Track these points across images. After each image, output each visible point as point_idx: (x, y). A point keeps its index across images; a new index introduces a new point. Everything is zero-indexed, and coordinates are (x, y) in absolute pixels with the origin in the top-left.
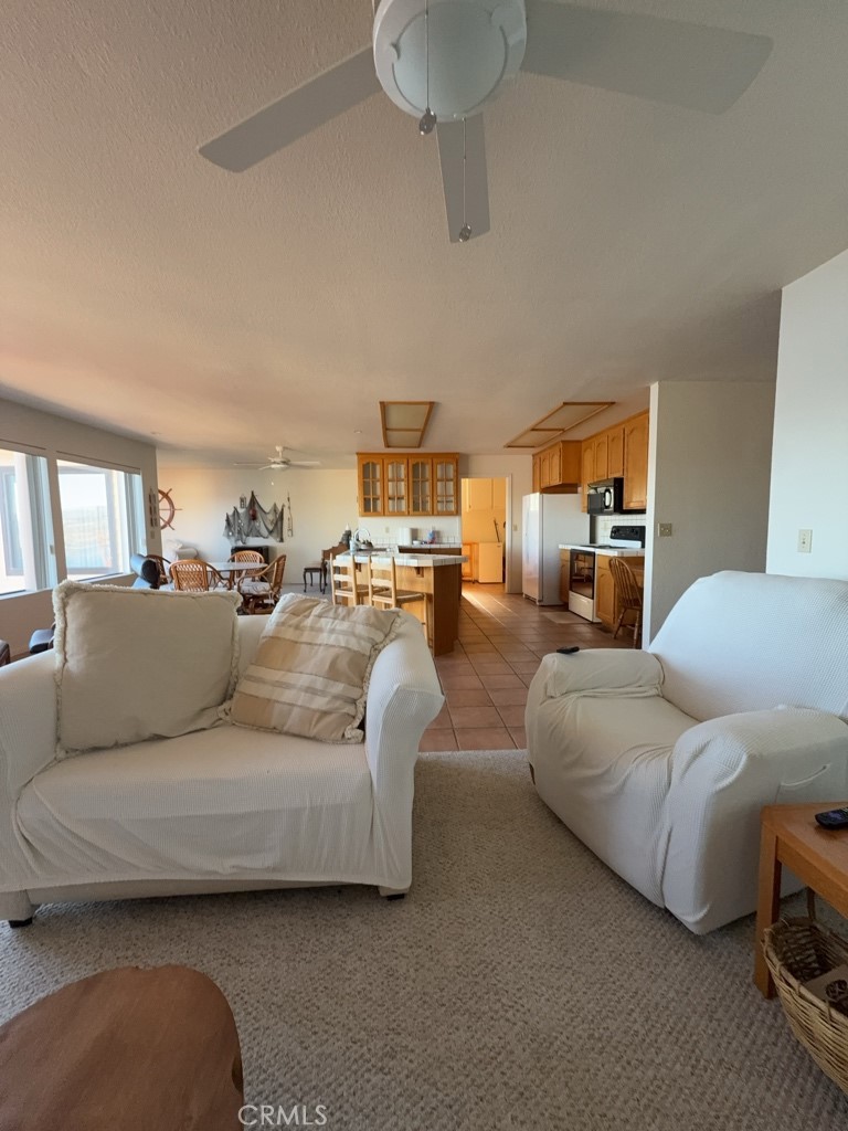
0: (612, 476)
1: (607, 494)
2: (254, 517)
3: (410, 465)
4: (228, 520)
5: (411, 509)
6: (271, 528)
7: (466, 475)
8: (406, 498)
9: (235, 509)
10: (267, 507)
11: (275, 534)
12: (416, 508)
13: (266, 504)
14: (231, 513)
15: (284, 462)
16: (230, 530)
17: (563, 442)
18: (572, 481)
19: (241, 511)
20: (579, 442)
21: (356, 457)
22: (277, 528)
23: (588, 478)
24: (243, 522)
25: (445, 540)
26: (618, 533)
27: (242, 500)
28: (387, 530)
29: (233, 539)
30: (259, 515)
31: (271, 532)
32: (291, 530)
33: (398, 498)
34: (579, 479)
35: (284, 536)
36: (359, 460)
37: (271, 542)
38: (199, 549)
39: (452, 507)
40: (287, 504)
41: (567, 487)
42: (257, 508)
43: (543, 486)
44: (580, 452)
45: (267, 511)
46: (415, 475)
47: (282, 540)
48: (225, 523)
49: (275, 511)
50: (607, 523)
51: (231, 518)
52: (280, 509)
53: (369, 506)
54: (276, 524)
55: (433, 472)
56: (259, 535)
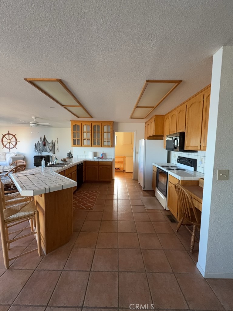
0: (179, 131)
1: (176, 141)
2: (45, 145)
3: (92, 126)
4: (36, 146)
5: (92, 144)
6: (51, 149)
7: (117, 131)
8: (90, 139)
9: (38, 142)
10: (49, 141)
11: (52, 151)
12: (95, 144)
13: (49, 140)
14: (37, 143)
15: (35, 123)
16: (36, 149)
17: (155, 115)
18: (160, 134)
19: (40, 142)
20: (163, 116)
21: (70, 122)
22: (53, 149)
23: (166, 133)
24: (41, 146)
25: (108, 157)
26: (181, 160)
27: (41, 139)
28: (85, 152)
29: (37, 152)
30: (47, 144)
31: (51, 150)
32: (58, 150)
33: (87, 140)
34: (163, 132)
35: (55, 152)
36: (72, 123)
37: (50, 154)
38: (25, 156)
39: (110, 144)
40: (56, 141)
41: (158, 136)
42: (46, 142)
43: (149, 135)
44: (164, 121)
45: (49, 142)
46: (95, 130)
47: (54, 153)
48: (34, 147)
49: (52, 143)
50: (176, 155)
51: (37, 145)
52: (54, 142)
53: (76, 142)
54: (52, 148)
55: (102, 129)
56: (46, 151)
